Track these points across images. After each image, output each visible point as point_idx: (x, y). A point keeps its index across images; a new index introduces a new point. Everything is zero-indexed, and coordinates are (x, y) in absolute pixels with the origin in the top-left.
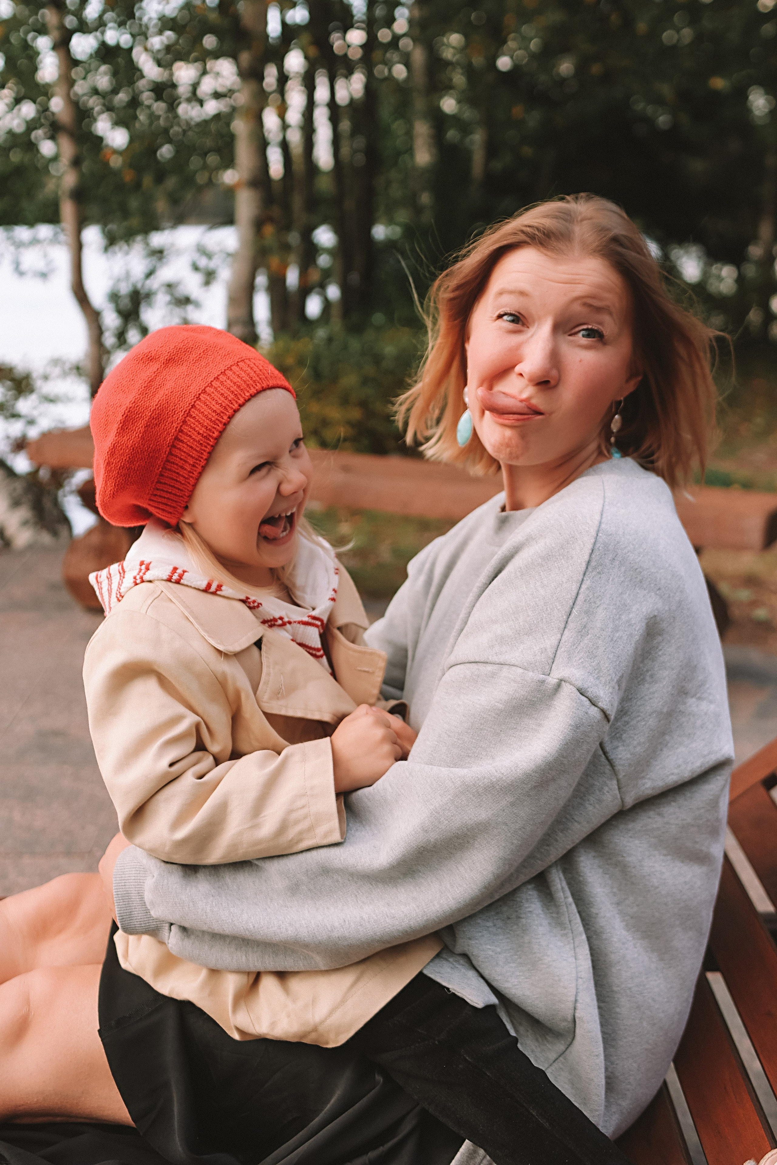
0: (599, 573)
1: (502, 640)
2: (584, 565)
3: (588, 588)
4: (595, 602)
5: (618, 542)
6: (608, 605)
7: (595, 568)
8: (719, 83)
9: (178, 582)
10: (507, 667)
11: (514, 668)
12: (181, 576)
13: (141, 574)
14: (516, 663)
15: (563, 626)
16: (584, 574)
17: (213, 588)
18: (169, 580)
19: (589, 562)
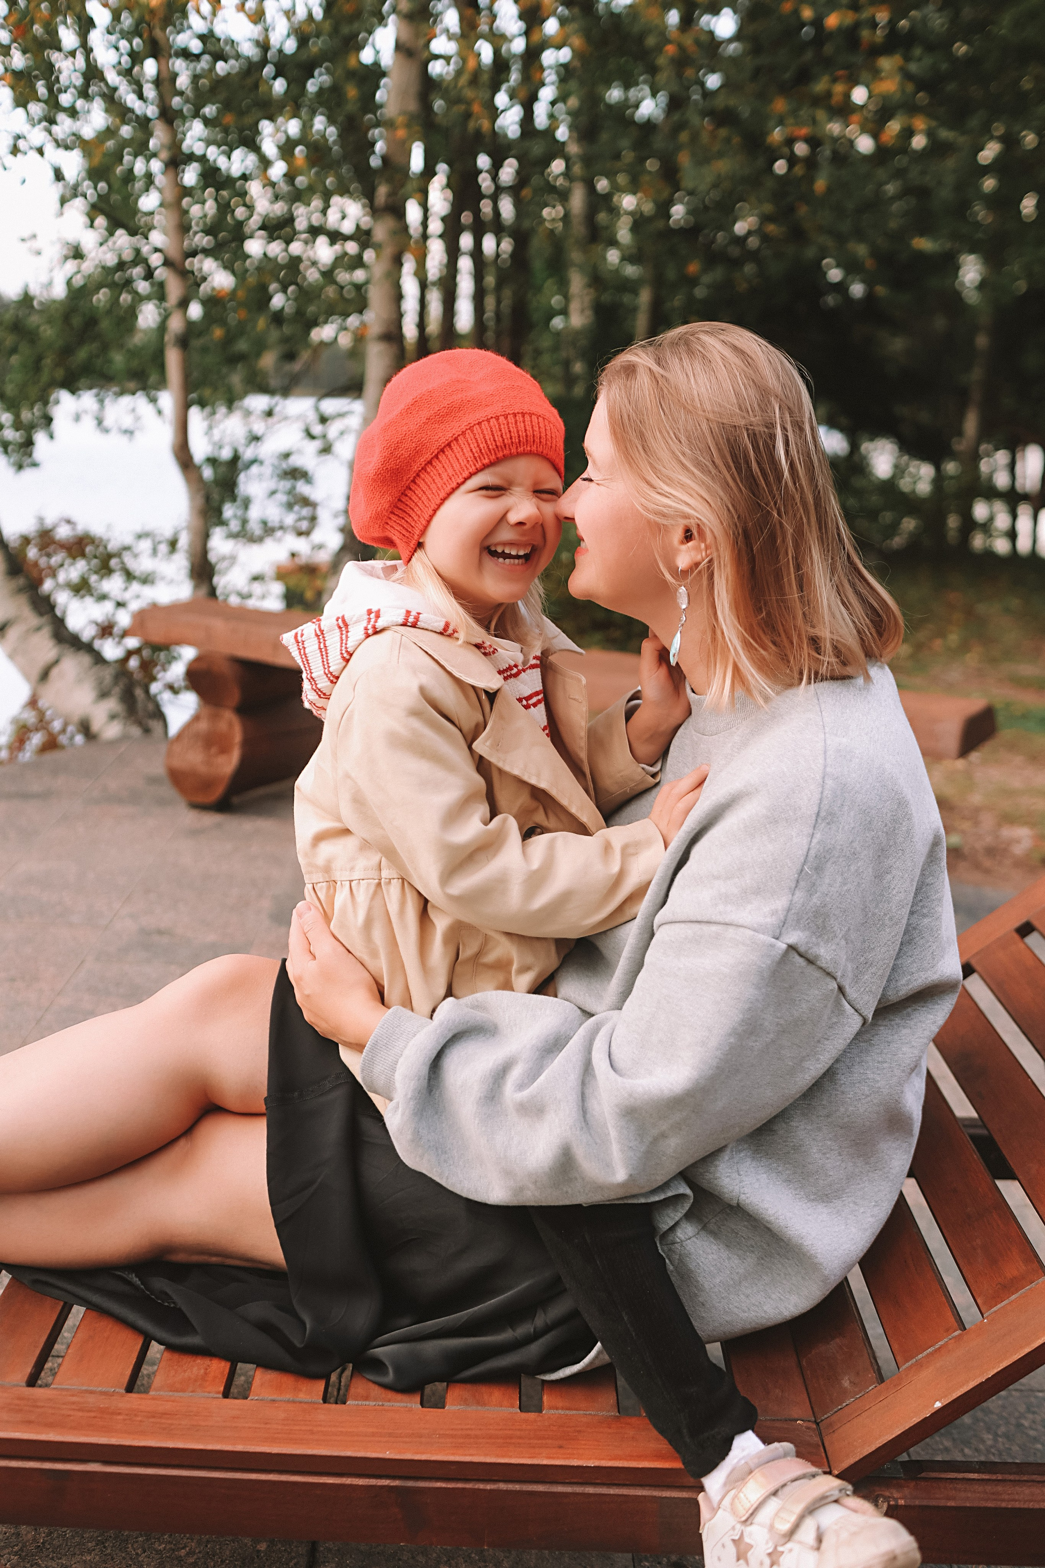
0: (828, 824)
1: (726, 898)
2: (814, 818)
3: (819, 842)
4: (825, 857)
5: (845, 785)
6: (839, 857)
7: (824, 819)
8: (924, 244)
9: (414, 625)
10: (734, 928)
11: (742, 929)
12: (417, 619)
13: (372, 623)
14: (745, 924)
15: (794, 886)
16: (814, 827)
17: (450, 631)
18: (404, 624)
19: (818, 814)
